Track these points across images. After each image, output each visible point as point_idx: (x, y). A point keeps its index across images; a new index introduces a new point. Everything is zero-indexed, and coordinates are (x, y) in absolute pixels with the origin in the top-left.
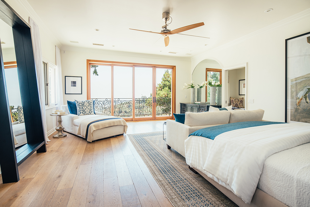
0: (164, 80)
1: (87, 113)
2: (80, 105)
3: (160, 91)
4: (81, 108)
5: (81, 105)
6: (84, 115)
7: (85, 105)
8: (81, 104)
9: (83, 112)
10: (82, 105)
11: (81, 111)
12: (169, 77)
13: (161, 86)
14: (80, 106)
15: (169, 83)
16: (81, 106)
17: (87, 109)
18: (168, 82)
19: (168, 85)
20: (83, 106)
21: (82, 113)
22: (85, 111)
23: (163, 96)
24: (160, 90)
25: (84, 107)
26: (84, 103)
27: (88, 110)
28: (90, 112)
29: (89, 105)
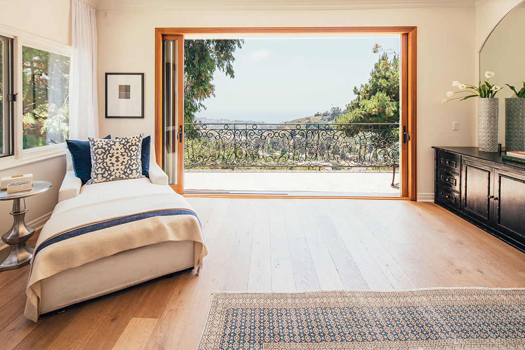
0: (375, 76)
1: (118, 175)
2: (97, 153)
3: (366, 101)
4: (100, 161)
5: (100, 153)
6: (108, 180)
7: (111, 151)
8: (100, 151)
9: (104, 173)
10: (102, 152)
11: (100, 169)
12: (387, 69)
13: (368, 89)
14: (98, 157)
15: (388, 83)
16: (101, 156)
17: (116, 164)
18: (386, 81)
19: (385, 85)
20: (105, 157)
21: (100, 176)
22: (112, 169)
23: (373, 110)
24: (365, 98)
25: (109, 158)
26: (110, 147)
27: (120, 167)
28: (125, 173)
29: (125, 152)
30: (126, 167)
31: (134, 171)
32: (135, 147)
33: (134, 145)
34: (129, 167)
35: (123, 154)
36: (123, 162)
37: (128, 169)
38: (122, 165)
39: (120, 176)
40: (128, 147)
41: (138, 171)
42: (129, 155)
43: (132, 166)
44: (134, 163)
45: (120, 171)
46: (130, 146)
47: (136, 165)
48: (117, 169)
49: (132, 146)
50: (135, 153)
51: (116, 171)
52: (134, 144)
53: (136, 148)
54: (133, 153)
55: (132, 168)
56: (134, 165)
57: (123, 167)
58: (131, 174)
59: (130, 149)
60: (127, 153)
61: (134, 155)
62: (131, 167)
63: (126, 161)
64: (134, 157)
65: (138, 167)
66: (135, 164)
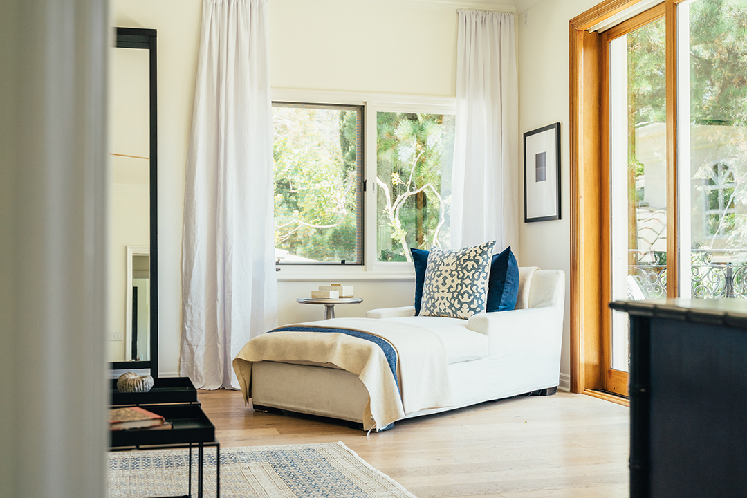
28: (452, 305)
29: (456, 270)
30: (453, 297)
31: (465, 306)
32: (473, 263)
33: (471, 260)
34: (457, 296)
35: (453, 273)
36: (451, 287)
37: (457, 301)
38: (449, 291)
39: (445, 310)
40: (462, 263)
41: (472, 306)
42: (460, 277)
43: (462, 295)
44: (466, 292)
45: (445, 301)
46: (465, 261)
47: (470, 295)
48: (442, 298)
49: (467, 260)
50: (470, 274)
51: (440, 300)
52: (472, 258)
53: (473, 266)
54: (467, 274)
55: (461, 300)
56: (466, 296)
57: (450, 296)
58: (459, 309)
59: (464, 265)
60: (458, 272)
61: (468, 277)
62: (460, 297)
63: (454, 285)
64: (467, 281)
65: (473, 301)
66: (468, 293)
